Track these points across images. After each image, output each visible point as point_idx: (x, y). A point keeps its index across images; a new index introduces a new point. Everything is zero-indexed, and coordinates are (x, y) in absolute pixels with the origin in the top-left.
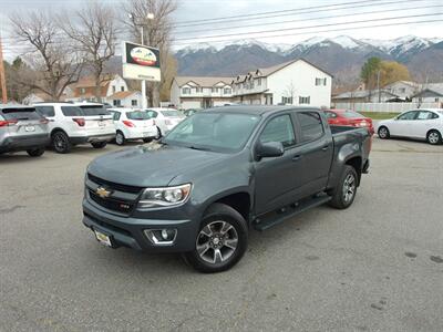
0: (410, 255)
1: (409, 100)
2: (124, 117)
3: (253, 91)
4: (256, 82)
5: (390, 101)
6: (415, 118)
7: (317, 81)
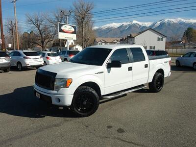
5: (195, 48)
7: (159, 39)
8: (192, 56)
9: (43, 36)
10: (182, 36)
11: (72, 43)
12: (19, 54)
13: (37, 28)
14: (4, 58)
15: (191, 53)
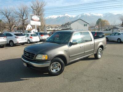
0: (119, 78)
1: (110, 30)
2: (30, 36)
3: (67, 28)
4: (68, 26)
5: (105, 30)
6: (115, 35)
7: (85, 25)
8: (116, 34)
9: (11, 23)
10: (95, 24)
11: (31, 28)
12: (11, 35)
13: (7, 18)
14: (3, 38)
15: (116, 33)
